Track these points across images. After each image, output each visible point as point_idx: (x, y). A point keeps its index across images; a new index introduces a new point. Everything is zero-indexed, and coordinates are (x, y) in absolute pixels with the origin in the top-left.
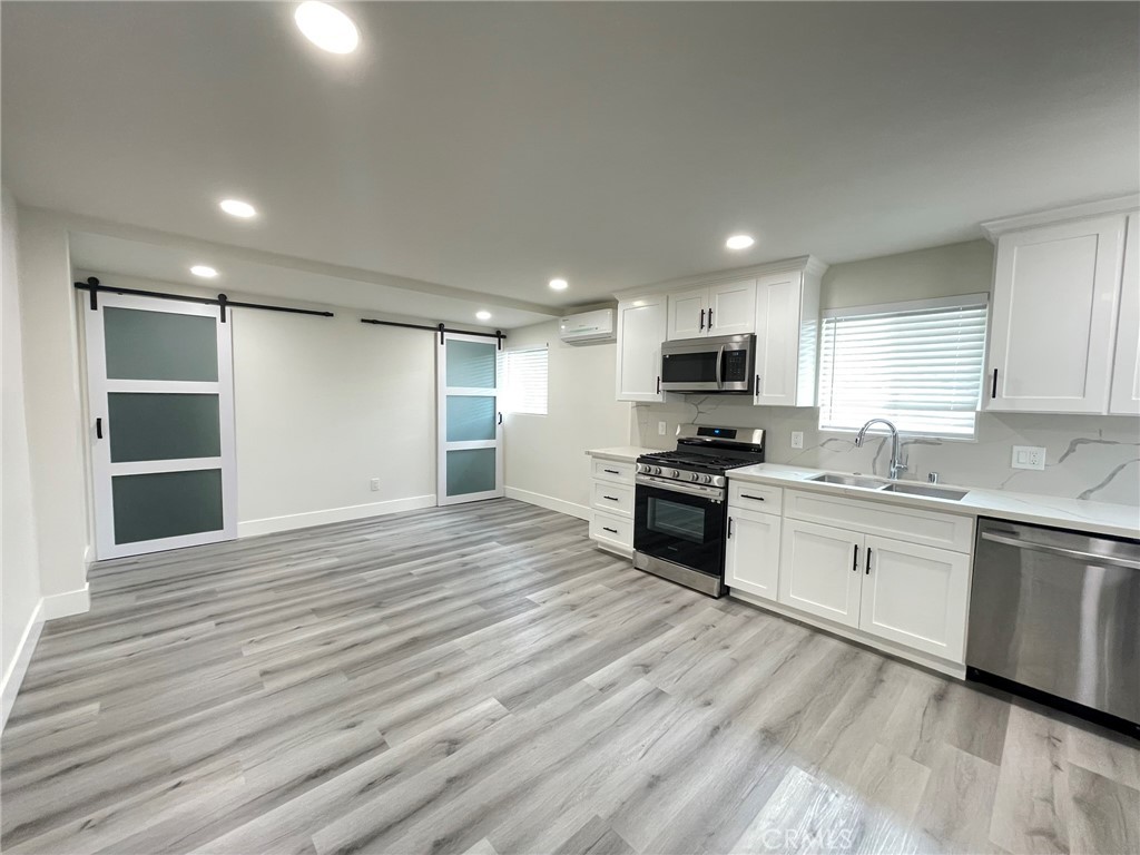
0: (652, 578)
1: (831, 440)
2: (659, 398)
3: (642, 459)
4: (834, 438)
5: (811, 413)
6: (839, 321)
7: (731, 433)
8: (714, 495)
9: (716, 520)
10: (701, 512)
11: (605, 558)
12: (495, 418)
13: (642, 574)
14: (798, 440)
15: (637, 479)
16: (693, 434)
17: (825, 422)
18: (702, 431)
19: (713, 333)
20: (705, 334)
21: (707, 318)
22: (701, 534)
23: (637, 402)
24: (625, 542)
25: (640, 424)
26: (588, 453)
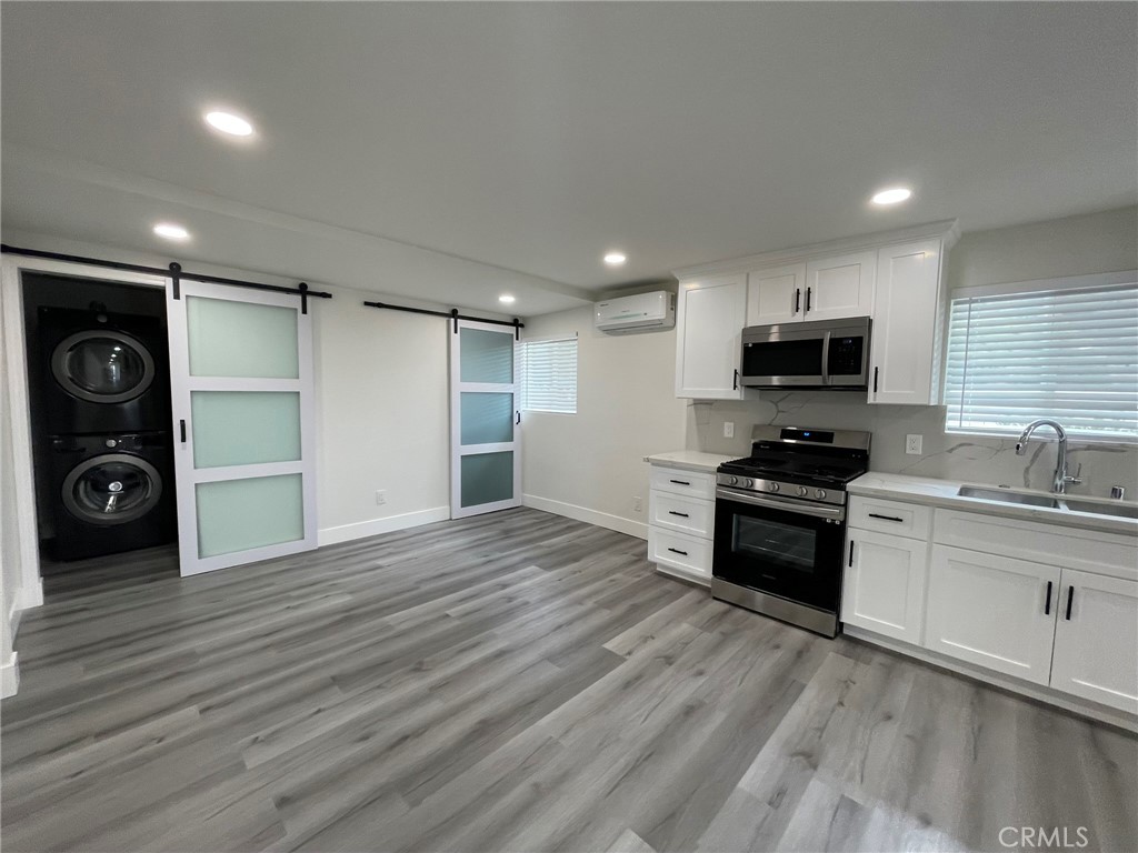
0: (741, 612)
1: (961, 445)
2: (737, 395)
3: (724, 469)
4: (967, 442)
5: (936, 414)
6: (976, 301)
7: (828, 436)
8: (829, 513)
9: (831, 543)
10: (812, 534)
11: (670, 585)
12: (512, 417)
13: (727, 606)
14: (915, 444)
15: (717, 493)
16: (774, 437)
17: (951, 424)
18: (786, 434)
19: (812, 317)
20: (799, 318)
21: (804, 299)
22: (810, 562)
23: (695, 400)
24: (699, 565)
25: (698, 424)
26: (648, 460)
